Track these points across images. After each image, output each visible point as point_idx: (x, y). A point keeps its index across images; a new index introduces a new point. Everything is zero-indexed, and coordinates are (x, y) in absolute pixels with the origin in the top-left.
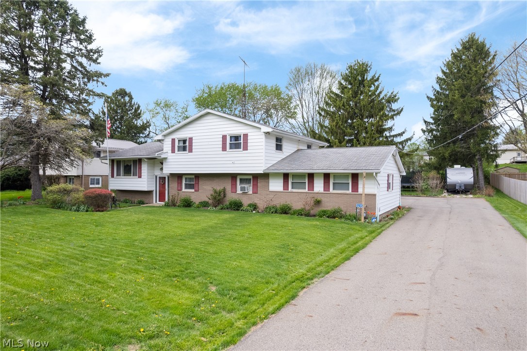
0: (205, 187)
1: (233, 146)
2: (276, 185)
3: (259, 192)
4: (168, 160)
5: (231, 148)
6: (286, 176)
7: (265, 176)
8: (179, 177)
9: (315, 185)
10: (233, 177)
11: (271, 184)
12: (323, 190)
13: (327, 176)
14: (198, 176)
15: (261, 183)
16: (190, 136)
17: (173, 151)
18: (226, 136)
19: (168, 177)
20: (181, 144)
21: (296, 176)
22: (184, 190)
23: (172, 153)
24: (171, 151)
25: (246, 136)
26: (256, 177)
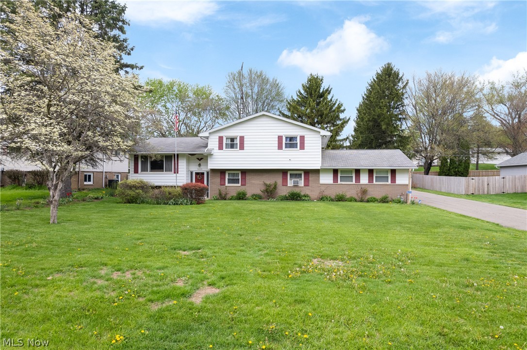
0: (253, 182)
1: (288, 145)
2: (326, 179)
3: (310, 185)
4: (213, 157)
5: (286, 147)
6: (335, 172)
7: (317, 172)
8: (222, 172)
9: (361, 178)
10: (284, 172)
11: (321, 178)
12: (367, 181)
13: (371, 172)
14: (244, 172)
15: (312, 178)
16: (242, 135)
17: (221, 148)
18: (282, 137)
19: (208, 173)
20: (229, 142)
21: (344, 171)
22: (227, 184)
23: (219, 149)
24: (218, 148)
25: (302, 138)
26: (307, 172)
